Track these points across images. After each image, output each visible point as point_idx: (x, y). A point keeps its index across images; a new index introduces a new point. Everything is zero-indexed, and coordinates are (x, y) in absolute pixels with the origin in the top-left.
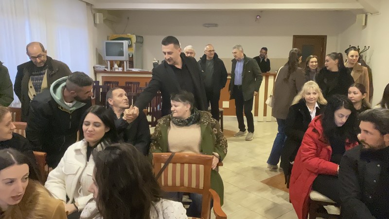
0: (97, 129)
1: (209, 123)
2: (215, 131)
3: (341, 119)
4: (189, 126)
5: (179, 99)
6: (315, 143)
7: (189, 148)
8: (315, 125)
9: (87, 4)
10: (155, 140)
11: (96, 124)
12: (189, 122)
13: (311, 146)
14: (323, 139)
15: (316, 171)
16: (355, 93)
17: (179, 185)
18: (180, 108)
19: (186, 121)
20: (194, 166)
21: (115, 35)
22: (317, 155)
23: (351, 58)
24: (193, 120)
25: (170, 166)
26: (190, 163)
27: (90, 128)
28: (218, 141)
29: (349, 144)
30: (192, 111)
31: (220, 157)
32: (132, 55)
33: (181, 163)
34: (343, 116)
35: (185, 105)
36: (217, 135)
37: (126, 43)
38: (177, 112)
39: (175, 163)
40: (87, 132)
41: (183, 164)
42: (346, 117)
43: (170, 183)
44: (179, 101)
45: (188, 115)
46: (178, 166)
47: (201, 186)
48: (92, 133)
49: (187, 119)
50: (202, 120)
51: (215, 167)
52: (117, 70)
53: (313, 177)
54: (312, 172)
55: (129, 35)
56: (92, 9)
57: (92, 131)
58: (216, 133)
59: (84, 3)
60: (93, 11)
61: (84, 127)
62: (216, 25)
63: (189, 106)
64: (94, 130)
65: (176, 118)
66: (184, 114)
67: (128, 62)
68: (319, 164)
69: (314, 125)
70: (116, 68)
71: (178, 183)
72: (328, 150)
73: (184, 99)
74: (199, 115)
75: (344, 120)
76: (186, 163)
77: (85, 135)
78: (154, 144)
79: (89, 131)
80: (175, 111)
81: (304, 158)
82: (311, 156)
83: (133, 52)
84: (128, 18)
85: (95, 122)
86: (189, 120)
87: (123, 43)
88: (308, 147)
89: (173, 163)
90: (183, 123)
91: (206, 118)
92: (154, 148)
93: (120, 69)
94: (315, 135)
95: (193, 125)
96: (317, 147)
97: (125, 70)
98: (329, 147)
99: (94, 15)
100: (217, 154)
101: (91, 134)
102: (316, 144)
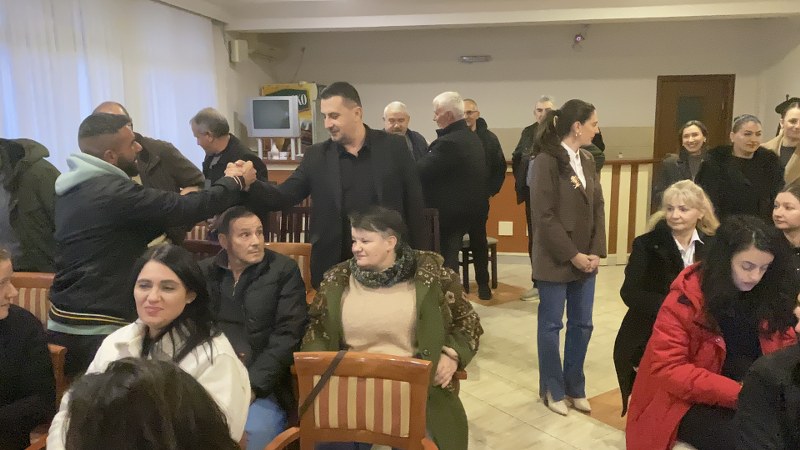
0: (168, 296)
1: (436, 279)
2: (451, 297)
3: (747, 273)
4: (389, 287)
5: (372, 225)
6: (686, 331)
7: (387, 338)
8: (685, 287)
9: (215, 22)
10: (316, 317)
11: (166, 286)
12: (391, 278)
13: (674, 336)
14: (703, 321)
15: (686, 398)
16: (787, 208)
17: (355, 427)
18: (373, 245)
19: (385, 276)
20: (387, 384)
21: (274, 85)
22: (691, 358)
23: (790, 125)
24: (399, 272)
25: (334, 381)
26: (379, 377)
27: (153, 294)
28: (457, 322)
29: (768, 335)
30: (399, 252)
31: (460, 358)
32: (310, 126)
33: (359, 377)
34: (752, 266)
35: (384, 238)
36: (454, 308)
37: (293, 101)
38: (367, 255)
39: (344, 376)
40: (147, 304)
41: (362, 378)
42: (761, 268)
43: (334, 422)
44: (372, 230)
45: (390, 262)
46: (353, 382)
47: (405, 432)
48: (157, 305)
49: (386, 272)
50: (421, 273)
51: (448, 382)
52: (276, 158)
53: (679, 412)
54: (678, 399)
55: (305, 85)
56: (224, 33)
57: (157, 302)
58: (452, 301)
59: (205, 19)
60: (227, 35)
61: (138, 293)
62: (487, 58)
63: (394, 241)
64: (162, 299)
65: (363, 268)
66: (383, 259)
67: (299, 141)
68: (695, 378)
69: (681, 285)
70: (275, 154)
71: (352, 423)
72: (718, 349)
73: (383, 225)
74: (415, 262)
75: (756, 276)
76: (371, 377)
77: (140, 310)
78: (314, 326)
79: (151, 302)
80: (363, 253)
81: (657, 365)
82: (677, 361)
83: (312, 120)
84: (303, 50)
85: (163, 282)
86: (392, 272)
87: (288, 101)
88: (669, 337)
89: (341, 376)
90: (378, 279)
91: (430, 267)
92: (313, 335)
93: (283, 156)
94: (685, 312)
95: (401, 285)
96: (691, 339)
97: (293, 158)
98: (720, 341)
99: (230, 43)
100: (452, 351)
101: (155, 308)
102: (689, 333)
